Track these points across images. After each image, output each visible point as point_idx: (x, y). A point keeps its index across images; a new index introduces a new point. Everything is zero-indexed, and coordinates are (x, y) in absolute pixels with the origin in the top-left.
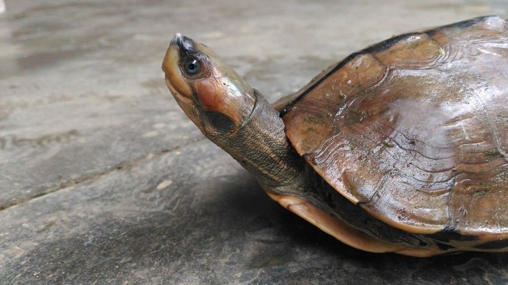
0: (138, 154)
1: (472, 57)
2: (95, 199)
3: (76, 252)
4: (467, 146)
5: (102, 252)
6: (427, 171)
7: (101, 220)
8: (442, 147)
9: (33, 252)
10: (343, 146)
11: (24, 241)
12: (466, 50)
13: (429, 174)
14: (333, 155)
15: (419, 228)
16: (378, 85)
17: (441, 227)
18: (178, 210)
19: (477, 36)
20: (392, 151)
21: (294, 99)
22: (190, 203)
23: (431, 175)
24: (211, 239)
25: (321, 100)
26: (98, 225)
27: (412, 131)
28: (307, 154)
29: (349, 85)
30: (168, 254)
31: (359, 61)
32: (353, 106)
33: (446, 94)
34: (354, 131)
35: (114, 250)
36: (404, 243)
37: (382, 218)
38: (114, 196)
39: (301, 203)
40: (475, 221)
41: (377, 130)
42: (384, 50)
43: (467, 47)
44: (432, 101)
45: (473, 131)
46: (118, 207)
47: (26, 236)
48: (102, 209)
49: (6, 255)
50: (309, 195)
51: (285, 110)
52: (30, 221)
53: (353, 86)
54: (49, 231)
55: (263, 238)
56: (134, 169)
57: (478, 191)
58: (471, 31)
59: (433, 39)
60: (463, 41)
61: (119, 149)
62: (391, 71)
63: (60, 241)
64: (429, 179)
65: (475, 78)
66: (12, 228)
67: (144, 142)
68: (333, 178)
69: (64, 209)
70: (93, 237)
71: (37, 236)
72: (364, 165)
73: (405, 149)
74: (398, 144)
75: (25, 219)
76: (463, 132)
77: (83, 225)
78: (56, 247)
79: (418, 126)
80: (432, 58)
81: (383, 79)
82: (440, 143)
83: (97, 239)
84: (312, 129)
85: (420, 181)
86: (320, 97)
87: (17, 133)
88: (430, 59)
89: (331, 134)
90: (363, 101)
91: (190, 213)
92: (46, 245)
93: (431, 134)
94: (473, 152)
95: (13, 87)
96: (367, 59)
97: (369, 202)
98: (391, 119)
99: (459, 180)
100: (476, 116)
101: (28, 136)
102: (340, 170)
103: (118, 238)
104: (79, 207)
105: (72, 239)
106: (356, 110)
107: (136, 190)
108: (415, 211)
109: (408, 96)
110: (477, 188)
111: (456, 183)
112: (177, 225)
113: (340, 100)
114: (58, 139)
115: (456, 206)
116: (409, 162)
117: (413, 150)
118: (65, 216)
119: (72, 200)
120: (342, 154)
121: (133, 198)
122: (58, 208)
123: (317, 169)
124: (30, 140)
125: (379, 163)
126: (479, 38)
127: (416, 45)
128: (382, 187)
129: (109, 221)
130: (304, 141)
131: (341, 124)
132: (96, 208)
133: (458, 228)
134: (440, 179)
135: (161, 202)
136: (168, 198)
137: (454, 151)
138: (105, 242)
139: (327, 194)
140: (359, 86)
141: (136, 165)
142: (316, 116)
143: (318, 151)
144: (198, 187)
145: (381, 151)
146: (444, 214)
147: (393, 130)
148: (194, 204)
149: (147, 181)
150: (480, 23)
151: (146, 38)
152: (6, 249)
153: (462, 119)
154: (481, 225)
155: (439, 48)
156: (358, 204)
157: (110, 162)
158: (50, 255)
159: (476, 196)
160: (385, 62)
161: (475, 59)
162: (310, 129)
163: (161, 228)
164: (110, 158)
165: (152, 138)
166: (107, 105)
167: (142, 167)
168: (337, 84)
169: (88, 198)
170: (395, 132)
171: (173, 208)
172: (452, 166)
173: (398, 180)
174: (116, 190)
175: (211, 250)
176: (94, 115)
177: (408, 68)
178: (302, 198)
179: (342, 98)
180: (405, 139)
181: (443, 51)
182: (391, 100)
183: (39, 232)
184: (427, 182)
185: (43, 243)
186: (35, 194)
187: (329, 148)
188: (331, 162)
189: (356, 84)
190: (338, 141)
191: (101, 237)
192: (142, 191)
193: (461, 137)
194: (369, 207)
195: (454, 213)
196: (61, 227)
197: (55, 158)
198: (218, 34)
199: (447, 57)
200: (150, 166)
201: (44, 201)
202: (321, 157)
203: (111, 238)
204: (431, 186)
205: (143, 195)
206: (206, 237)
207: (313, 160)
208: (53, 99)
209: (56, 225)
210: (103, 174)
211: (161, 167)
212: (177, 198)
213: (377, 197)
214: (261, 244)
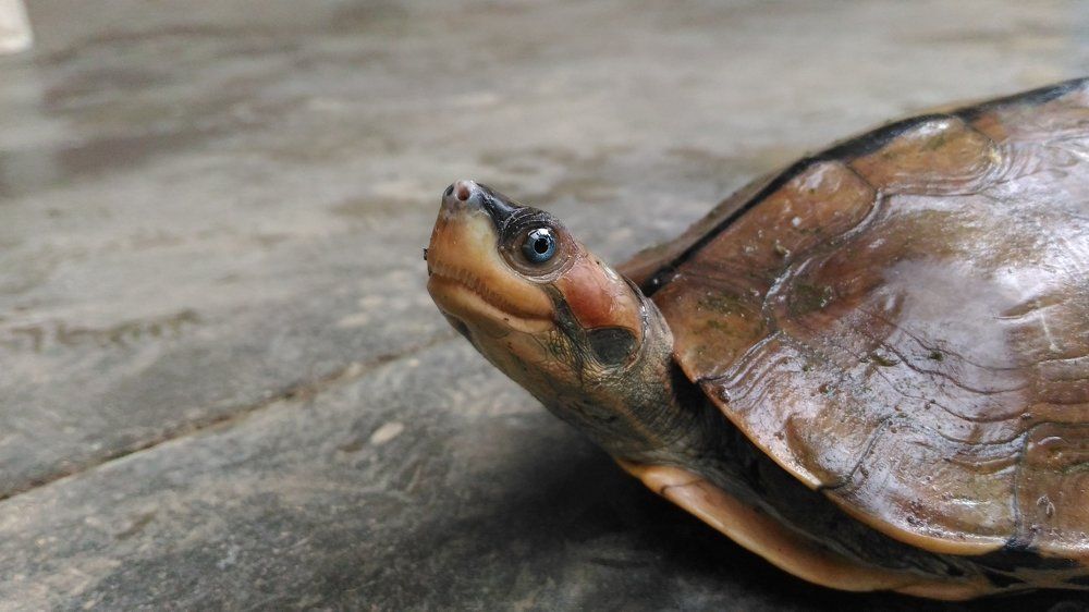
0: (328, 366)
1: (1061, 169)
2: (239, 465)
3: (202, 582)
4: (1054, 365)
5: (259, 582)
6: (968, 419)
7: (255, 512)
8: (999, 366)
9: (109, 581)
10: (784, 361)
11: (89, 556)
12: (1045, 154)
13: (972, 424)
14: (763, 381)
15: (953, 542)
16: (859, 229)
17: (999, 541)
18: (417, 490)
19: (1069, 122)
20: (892, 374)
21: (675, 257)
22: (443, 475)
23: (977, 429)
24: (492, 556)
25: (733, 260)
26: (248, 522)
27: (935, 331)
28: (705, 379)
29: (795, 229)
30: (400, 588)
31: (816, 177)
32: (805, 275)
33: (1007, 251)
34: (807, 330)
35: (284, 577)
36: (914, 570)
37: (873, 521)
38: (280, 457)
39: (691, 483)
40: (1071, 526)
41: (859, 329)
42: (870, 152)
43: (1049, 148)
44: (976, 265)
45: (1066, 332)
46: (290, 482)
47: (94, 545)
48: (254, 486)
49: (52, 587)
50: (707, 464)
51: (656, 281)
52: (103, 512)
53: (803, 232)
54: (144, 534)
55: (606, 555)
56: (321, 397)
57: (1077, 463)
58: (1054, 111)
59: (975, 130)
60: (1039, 133)
61: (287, 354)
62: (886, 198)
63: (168, 558)
64: (972, 436)
65: (1067, 217)
66: (62, 527)
67: (341, 339)
68: (765, 431)
69: (173, 487)
70: (236, 548)
71: (117, 545)
72: (832, 405)
73: (919, 370)
74: (904, 360)
75: (89, 509)
76: (1044, 334)
77: (215, 521)
78: (158, 571)
79: (947, 321)
80: (975, 171)
81: (871, 216)
82: (995, 357)
83: (246, 554)
84: (716, 323)
85: (953, 440)
86: (733, 254)
87: (68, 315)
88: (970, 173)
89: (757, 336)
90: (827, 265)
91: (444, 496)
92: (137, 565)
93: (975, 338)
94: (1065, 377)
95: (54, 213)
96: (834, 172)
97: (843, 485)
98: (890, 305)
99: (1036, 438)
100: (1070, 299)
101: (90, 324)
102: (780, 414)
103: (291, 552)
104: (206, 481)
105: (192, 553)
106: (810, 283)
107: (327, 446)
108: (943, 507)
109: (924, 255)
110: (1076, 455)
111: (1031, 446)
112: (416, 523)
113: (776, 263)
114: (155, 330)
115: (1030, 495)
116: (929, 398)
117: (938, 373)
118: (175, 502)
119: (190, 465)
120: (783, 380)
121: (321, 463)
122: (159, 483)
123: (729, 410)
124: (96, 333)
125: (865, 401)
126: (1073, 127)
127: (938, 142)
128: (872, 453)
129: (271, 514)
130: (698, 350)
131: (779, 314)
132: (243, 485)
133: (1035, 542)
134: (996, 436)
135: (381, 472)
136: (396, 462)
137: (1026, 376)
138: (265, 561)
139: (748, 463)
140: (818, 231)
141: (325, 390)
142: (726, 296)
143: (730, 373)
144: (458, 439)
145: (868, 374)
146: (1005, 512)
147: (894, 327)
148: (451, 477)
149: (348, 424)
150: (1073, 94)
151: (335, 107)
152: (54, 573)
153: (1043, 306)
154: (1084, 537)
155: (988, 150)
156: (820, 490)
157: (267, 382)
158: (145, 590)
159: (1073, 474)
160: (874, 179)
161: (1066, 174)
162: (712, 324)
163: (382, 531)
164: (267, 373)
165: (357, 331)
166: (258, 255)
167: (339, 394)
168: (768, 226)
169: (224, 461)
170: (897, 334)
171: (407, 485)
172: (1022, 408)
173: (905, 437)
174: (284, 443)
175: (492, 581)
176: (231, 278)
177: (921, 192)
178: (692, 471)
179: (779, 255)
180: (921, 348)
181: (996, 155)
182: (889, 263)
183: (122, 537)
184: (968, 443)
185: (129, 562)
186: (110, 453)
187: (755, 367)
188: (760, 397)
189: (812, 226)
190: (773, 349)
191: (254, 550)
192: (340, 448)
193: (1040, 345)
194: (844, 495)
195: (1026, 509)
196: (168, 527)
197: (152, 372)
198: (488, 98)
199: (1006, 168)
200: (353, 392)
201: (130, 469)
202: (738, 385)
203: (276, 551)
204: (977, 451)
205: (341, 456)
206: (482, 551)
207: (721, 391)
208: (141, 241)
209: (158, 522)
210: (253, 408)
211: (378, 394)
212: (415, 465)
213: (861, 476)
214: (600, 568)
